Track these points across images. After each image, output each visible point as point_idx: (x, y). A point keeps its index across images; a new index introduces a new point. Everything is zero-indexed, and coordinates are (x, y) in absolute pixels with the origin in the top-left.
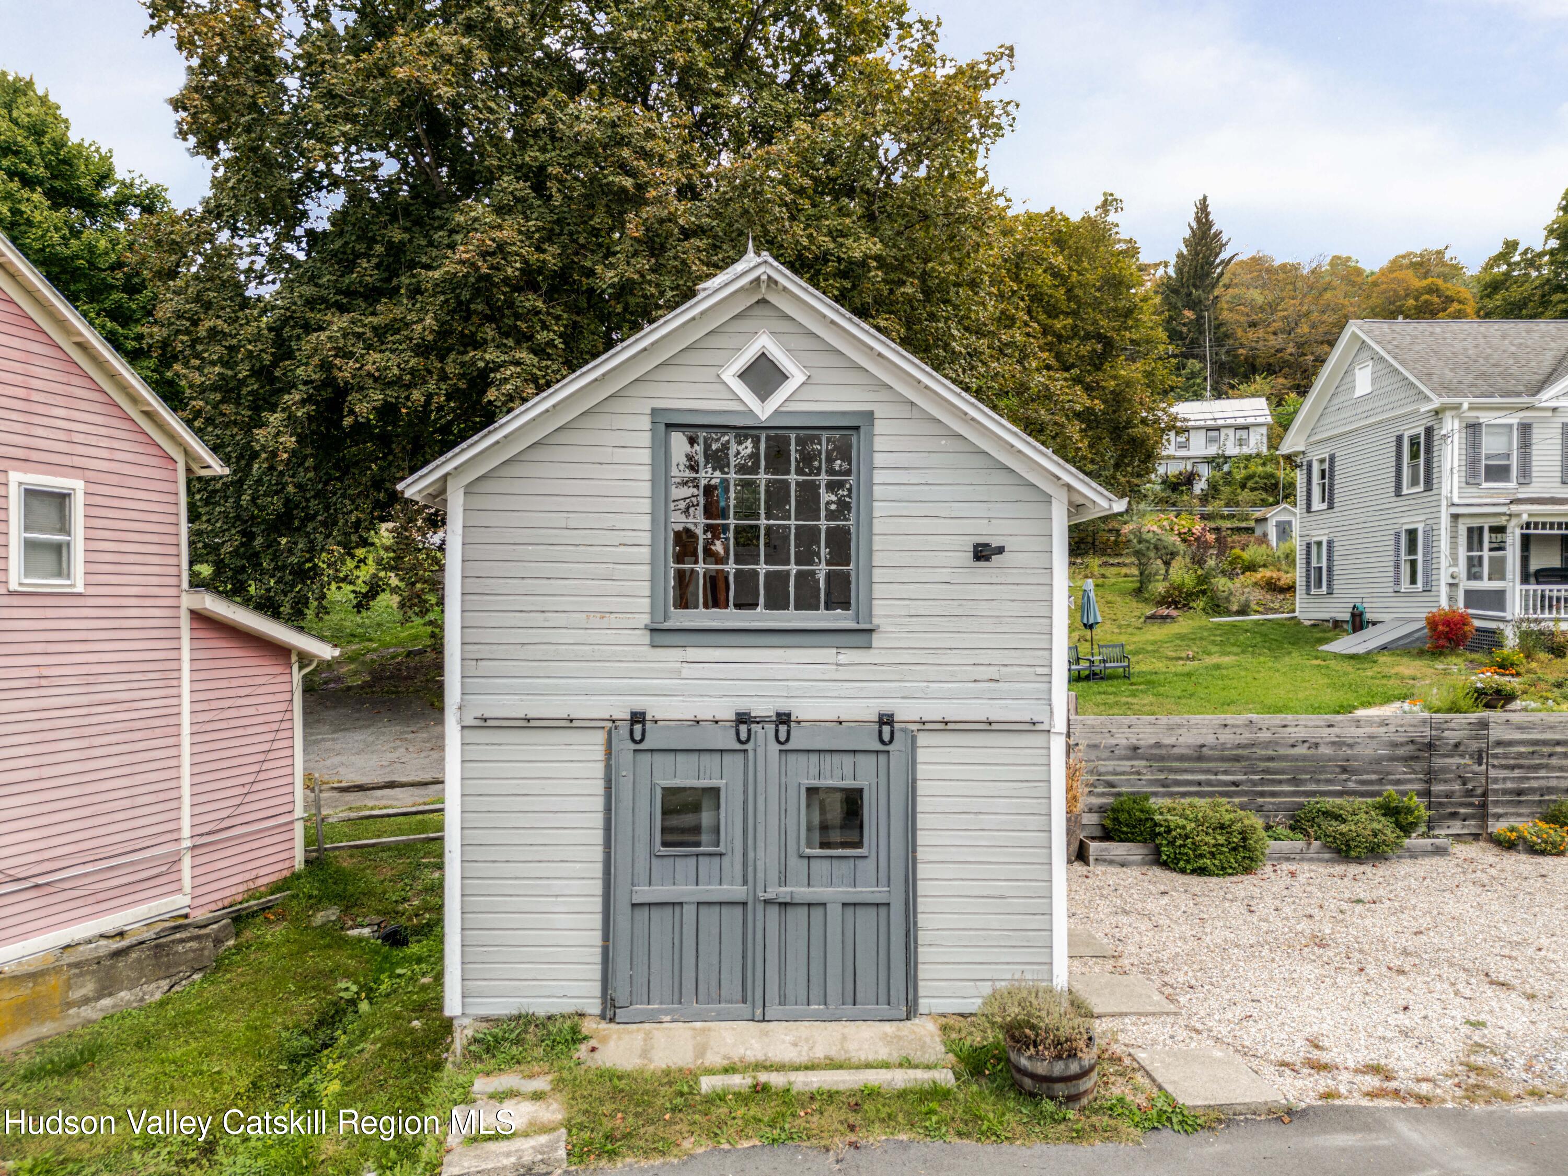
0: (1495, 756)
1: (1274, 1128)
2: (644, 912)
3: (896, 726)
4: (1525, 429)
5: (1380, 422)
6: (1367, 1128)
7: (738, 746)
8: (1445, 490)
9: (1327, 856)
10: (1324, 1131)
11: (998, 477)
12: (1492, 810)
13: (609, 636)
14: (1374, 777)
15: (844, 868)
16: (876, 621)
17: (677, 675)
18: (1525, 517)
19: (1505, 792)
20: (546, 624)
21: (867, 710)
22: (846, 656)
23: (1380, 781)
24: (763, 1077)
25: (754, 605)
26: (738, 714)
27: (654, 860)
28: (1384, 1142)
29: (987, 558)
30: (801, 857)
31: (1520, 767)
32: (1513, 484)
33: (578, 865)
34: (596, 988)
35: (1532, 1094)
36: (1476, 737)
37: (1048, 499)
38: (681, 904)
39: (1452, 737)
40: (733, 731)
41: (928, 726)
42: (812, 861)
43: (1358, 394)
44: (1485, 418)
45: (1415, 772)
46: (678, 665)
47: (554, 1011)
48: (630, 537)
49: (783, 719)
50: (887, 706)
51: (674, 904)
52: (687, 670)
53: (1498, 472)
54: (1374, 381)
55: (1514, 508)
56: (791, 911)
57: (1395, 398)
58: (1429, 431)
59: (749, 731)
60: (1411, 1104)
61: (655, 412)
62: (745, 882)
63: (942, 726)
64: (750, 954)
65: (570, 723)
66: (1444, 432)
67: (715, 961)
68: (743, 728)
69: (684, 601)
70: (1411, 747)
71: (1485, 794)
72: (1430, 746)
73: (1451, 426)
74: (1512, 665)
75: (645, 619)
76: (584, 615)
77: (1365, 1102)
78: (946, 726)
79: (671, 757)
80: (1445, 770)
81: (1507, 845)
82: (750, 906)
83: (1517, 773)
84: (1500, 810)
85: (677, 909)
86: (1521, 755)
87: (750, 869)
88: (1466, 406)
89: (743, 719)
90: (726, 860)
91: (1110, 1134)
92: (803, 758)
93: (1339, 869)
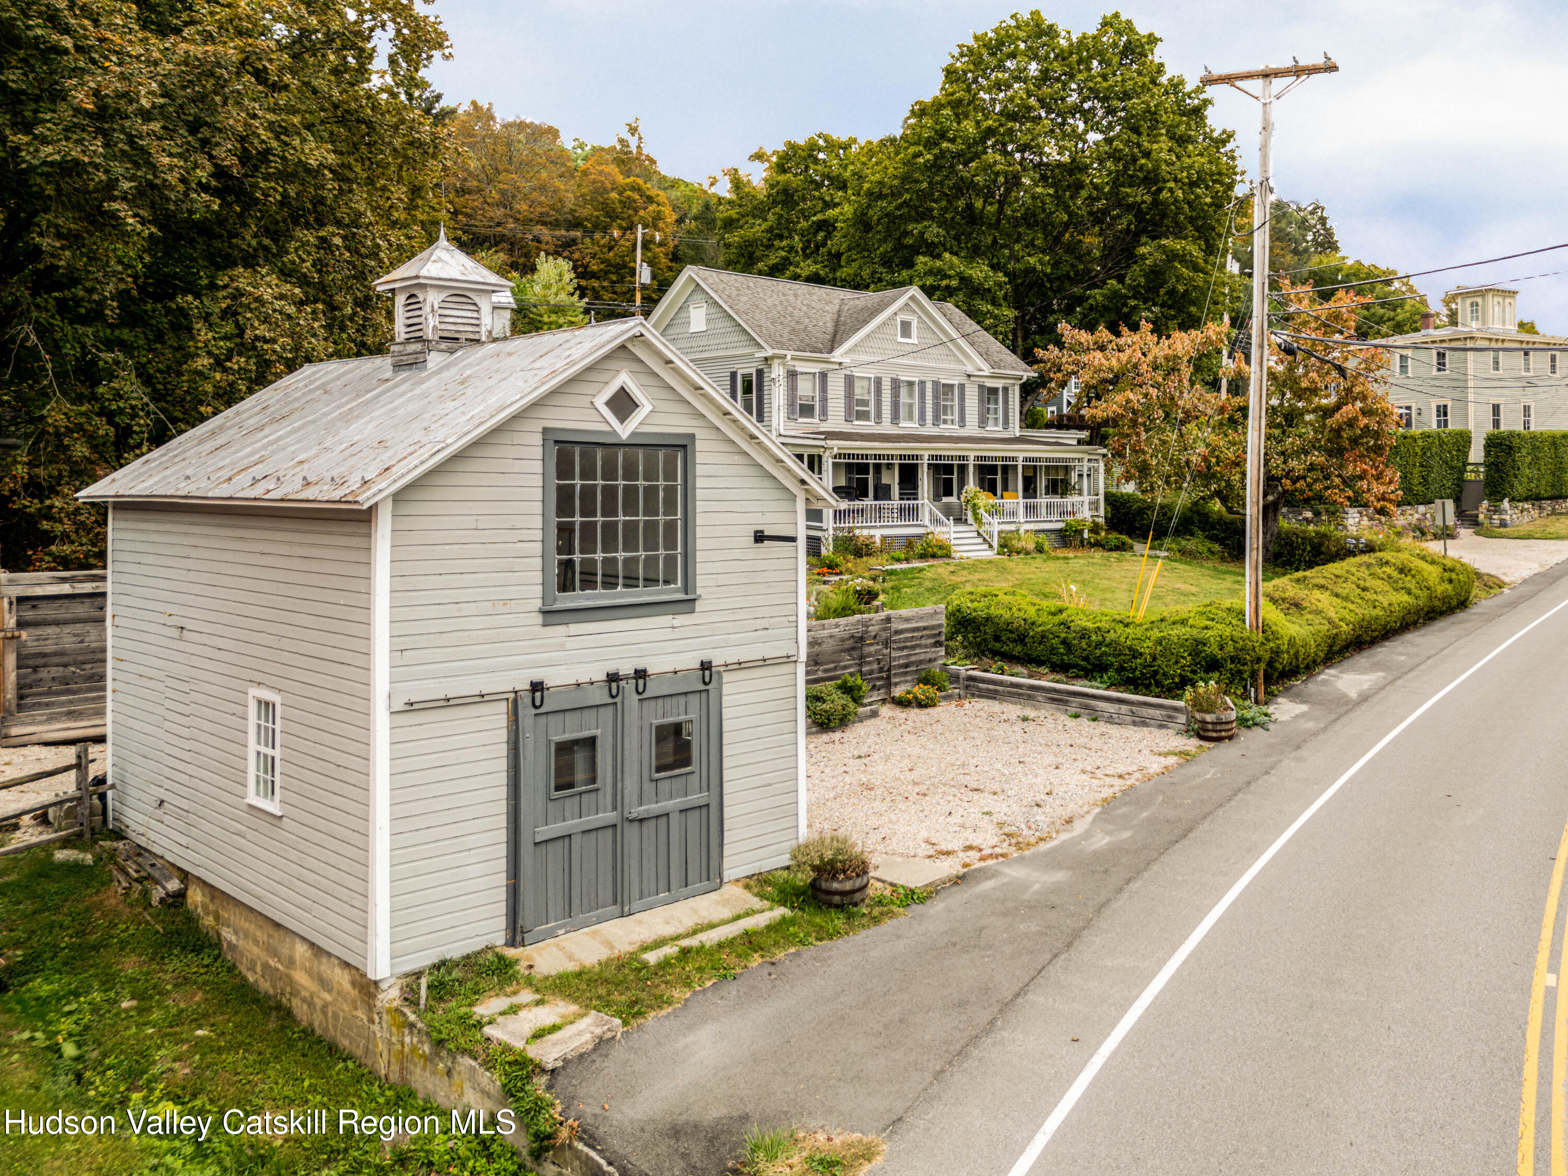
0: (895, 642)
1: (955, 889)
2: (543, 846)
3: (714, 669)
4: (824, 376)
5: (715, 358)
6: (993, 876)
7: (610, 701)
8: (774, 423)
9: (814, 729)
10: (978, 883)
11: (767, 483)
12: (894, 680)
13: (510, 620)
14: (832, 666)
15: (678, 784)
16: (699, 591)
17: (562, 648)
18: (836, 451)
19: (900, 666)
20: (460, 614)
21: (691, 661)
22: (680, 620)
23: (835, 669)
24: (685, 943)
25: (615, 585)
26: (608, 675)
27: (550, 805)
28: (1005, 880)
29: (762, 541)
30: (652, 780)
31: (906, 647)
32: (816, 420)
33: (487, 820)
34: (502, 923)
35: (1041, 839)
36: (884, 629)
37: (793, 498)
38: (570, 836)
39: (873, 630)
40: (607, 689)
41: (730, 667)
42: (659, 783)
43: (693, 329)
44: (800, 367)
45: (854, 659)
46: (564, 639)
47: (469, 951)
48: (526, 535)
49: (641, 674)
50: (706, 656)
51: (563, 837)
52: (571, 643)
53: (807, 410)
54: (708, 321)
55: (830, 443)
56: (645, 824)
57: (728, 340)
58: (760, 373)
59: (618, 687)
60: (1001, 859)
61: (545, 430)
62: (615, 808)
63: (737, 666)
64: (619, 865)
65: (483, 698)
66: (773, 376)
67: (593, 877)
68: (614, 685)
69: (565, 585)
70: (852, 641)
71: (889, 670)
72: (861, 639)
73: (777, 371)
74: (837, 565)
75: (538, 603)
76: (490, 604)
77: (982, 864)
78: (740, 666)
79: (561, 716)
80: (869, 655)
81: (903, 703)
82: (619, 827)
83: (905, 652)
84: (897, 680)
85: (567, 840)
86: (907, 640)
87: (619, 797)
88: (789, 357)
89: (613, 678)
90: (600, 793)
91: (892, 915)
92: (652, 703)
93: (825, 737)
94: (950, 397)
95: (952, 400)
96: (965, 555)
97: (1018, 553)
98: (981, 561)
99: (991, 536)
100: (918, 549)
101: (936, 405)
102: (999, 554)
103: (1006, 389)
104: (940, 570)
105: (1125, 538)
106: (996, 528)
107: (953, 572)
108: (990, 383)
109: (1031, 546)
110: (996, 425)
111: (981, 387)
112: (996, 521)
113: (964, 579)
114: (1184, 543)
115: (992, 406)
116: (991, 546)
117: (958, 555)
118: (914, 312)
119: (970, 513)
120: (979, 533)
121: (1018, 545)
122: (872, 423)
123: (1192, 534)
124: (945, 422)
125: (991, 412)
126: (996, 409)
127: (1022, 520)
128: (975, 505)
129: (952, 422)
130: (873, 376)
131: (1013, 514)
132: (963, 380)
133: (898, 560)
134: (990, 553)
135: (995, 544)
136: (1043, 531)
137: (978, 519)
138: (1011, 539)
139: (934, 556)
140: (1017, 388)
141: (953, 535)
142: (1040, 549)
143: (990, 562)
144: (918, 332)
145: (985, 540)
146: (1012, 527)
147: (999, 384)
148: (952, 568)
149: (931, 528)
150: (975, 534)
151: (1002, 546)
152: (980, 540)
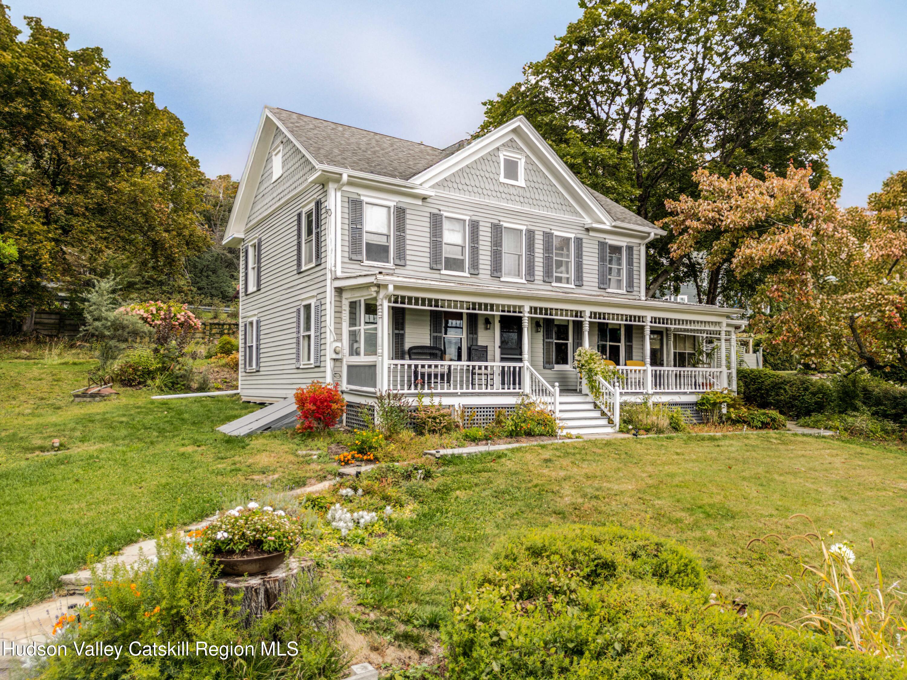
4: (401, 213)
5: (287, 203)
8: (330, 264)
18: (391, 289)
32: (390, 265)
43: (274, 179)
44: (368, 197)
53: (377, 252)
54: (284, 164)
57: (298, 176)
58: (319, 205)
66: (329, 205)
73: (334, 198)
74: (370, 448)
88: (345, 178)
94: (565, 252)
95: (568, 256)
96: (574, 432)
97: (648, 431)
98: (594, 443)
99: (611, 408)
100: (509, 424)
101: (548, 261)
102: (621, 431)
103: (630, 249)
104: (529, 457)
105: (774, 413)
106: (618, 400)
107: (547, 461)
108: (613, 240)
109: (665, 422)
110: (619, 287)
111: (602, 245)
112: (618, 390)
113: (562, 474)
114: (850, 420)
115: (614, 266)
116: (611, 422)
117: (565, 432)
118: (521, 149)
119: (584, 381)
120: (596, 406)
121: (649, 421)
122: (466, 274)
123: (856, 409)
124: (559, 280)
125: (614, 272)
126: (619, 270)
127: (650, 391)
128: (590, 370)
129: (568, 281)
130: (467, 218)
131: (640, 383)
132: (582, 235)
133: (475, 440)
134: (609, 430)
135: (617, 419)
136: (676, 404)
137: (594, 388)
138: (637, 413)
139: (529, 434)
140: (643, 249)
141: (559, 407)
142: (675, 427)
143: (608, 444)
144: (526, 173)
145: (603, 413)
146: (639, 399)
147: (622, 242)
148: (547, 454)
149: (533, 398)
150: (591, 407)
151: (626, 422)
152: (597, 414)
